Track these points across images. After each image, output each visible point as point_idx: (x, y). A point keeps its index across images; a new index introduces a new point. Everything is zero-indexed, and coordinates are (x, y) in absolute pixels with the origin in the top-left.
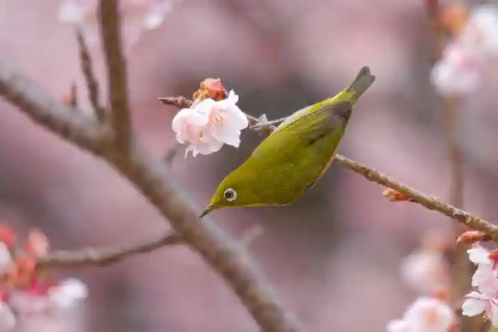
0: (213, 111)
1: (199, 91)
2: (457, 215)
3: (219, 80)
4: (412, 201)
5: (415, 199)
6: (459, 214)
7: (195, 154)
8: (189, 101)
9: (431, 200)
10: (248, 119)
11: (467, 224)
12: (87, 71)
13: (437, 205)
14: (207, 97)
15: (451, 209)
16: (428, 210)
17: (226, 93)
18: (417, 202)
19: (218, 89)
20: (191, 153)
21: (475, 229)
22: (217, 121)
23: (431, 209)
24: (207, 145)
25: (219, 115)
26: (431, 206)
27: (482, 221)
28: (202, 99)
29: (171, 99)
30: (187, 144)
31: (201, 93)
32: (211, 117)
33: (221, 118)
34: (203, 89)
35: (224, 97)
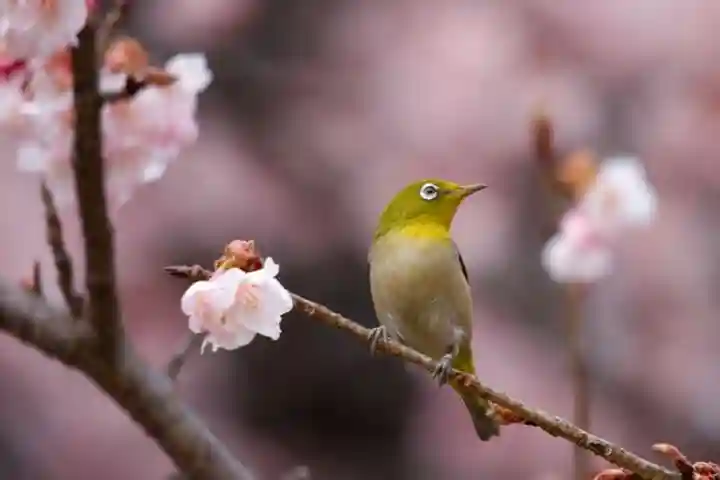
0: (243, 288)
1: (224, 258)
2: (592, 444)
3: (252, 241)
4: (528, 423)
5: (533, 421)
6: (596, 443)
7: (215, 349)
8: (207, 271)
9: (555, 422)
10: (293, 299)
11: (606, 457)
12: (57, 244)
13: (563, 429)
14: (234, 265)
15: (584, 435)
16: (551, 436)
17: (261, 259)
18: (535, 425)
19: (251, 255)
20: (210, 346)
21: (619, 466)
22: (247, 303)
23: (555, 436)
24: (231, 336)
25: (250, 294)
26: (554, 430)
27: (628, 454)
28: (227, 269)
29: (183, 268)
30: (204, 334)
31: (226, 260)
32: (238, 294)
33: (255, 298)
34: (229, 255)
35: (259, 266)
